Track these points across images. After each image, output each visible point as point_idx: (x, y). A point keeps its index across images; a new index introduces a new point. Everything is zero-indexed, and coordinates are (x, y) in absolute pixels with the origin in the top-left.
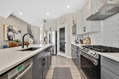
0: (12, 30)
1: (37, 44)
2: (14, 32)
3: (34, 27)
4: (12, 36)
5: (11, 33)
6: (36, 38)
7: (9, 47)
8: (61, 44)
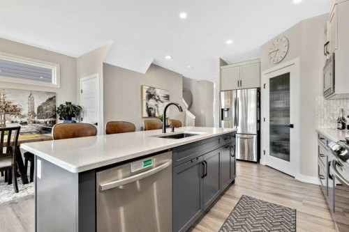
0: (153, 95)
1: (205, 126)
2: (157, 100)
3: (198, 82)
4: (154, 107)
5: (152, 103)
6: (202, 112)
7: (145, 130)
8: (274, 129)
